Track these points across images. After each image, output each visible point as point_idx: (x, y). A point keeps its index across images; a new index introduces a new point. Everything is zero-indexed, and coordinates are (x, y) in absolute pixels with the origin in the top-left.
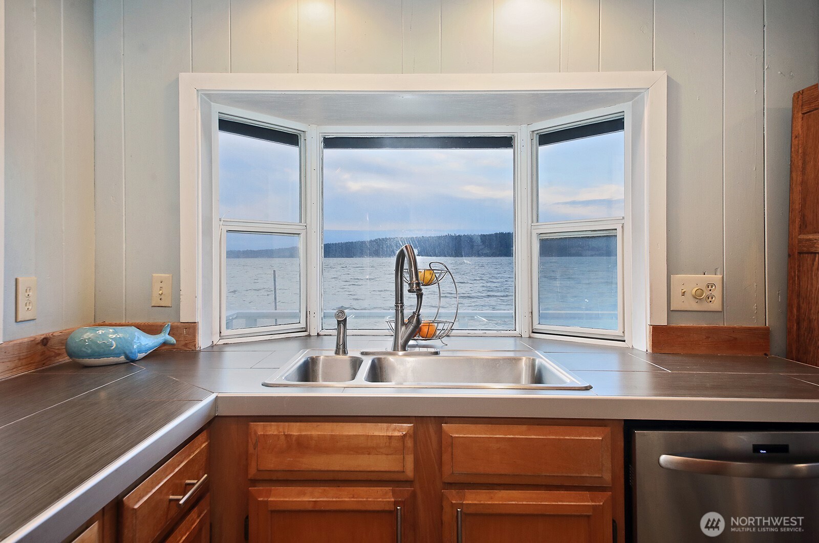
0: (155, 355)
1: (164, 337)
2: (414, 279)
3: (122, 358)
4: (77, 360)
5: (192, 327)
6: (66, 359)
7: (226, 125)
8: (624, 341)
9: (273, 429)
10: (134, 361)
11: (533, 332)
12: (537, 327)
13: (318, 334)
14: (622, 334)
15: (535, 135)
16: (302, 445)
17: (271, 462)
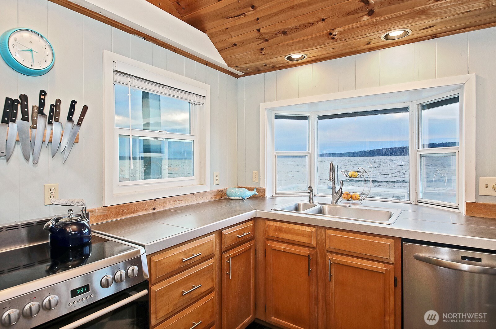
0: (251, 198)
1: (254, 192)
2: (331, 176)
3: (241, 198)
4: (230, 197)
5: (264, 189)
6: (226, 197)
7: (277, 117)
8: (459, 209)
9: (272, 223)
10: (244, 199)
11: (418, 202)
12: (419, 199)
13: (315, 195)
14: (458, 206)
15: (420, 106)
16: (280, 230)
17: (272, 233)
